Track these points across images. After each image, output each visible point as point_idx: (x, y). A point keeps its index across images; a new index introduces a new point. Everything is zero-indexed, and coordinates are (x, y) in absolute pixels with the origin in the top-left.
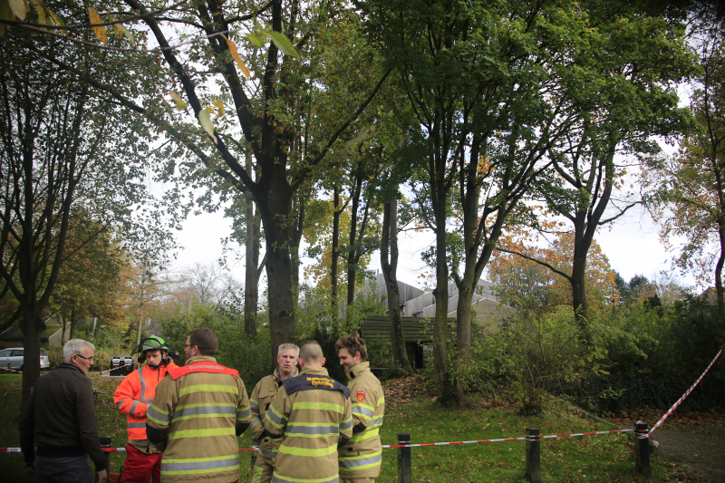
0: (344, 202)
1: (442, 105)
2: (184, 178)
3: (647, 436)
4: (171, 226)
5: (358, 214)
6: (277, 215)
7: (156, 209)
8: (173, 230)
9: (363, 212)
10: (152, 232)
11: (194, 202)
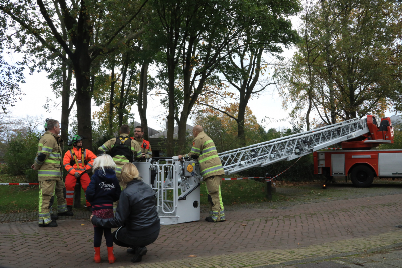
0: (117, 77)
1: (176, 16)
2: (29, 51)
3: (271, 180)
4: (18, 81)
5: (125, 83)
6: (84, 72)
7: (8, 71)
8: (20, 83)
9: (128, 81)
10: (5, 84)
11: (36, 65)
